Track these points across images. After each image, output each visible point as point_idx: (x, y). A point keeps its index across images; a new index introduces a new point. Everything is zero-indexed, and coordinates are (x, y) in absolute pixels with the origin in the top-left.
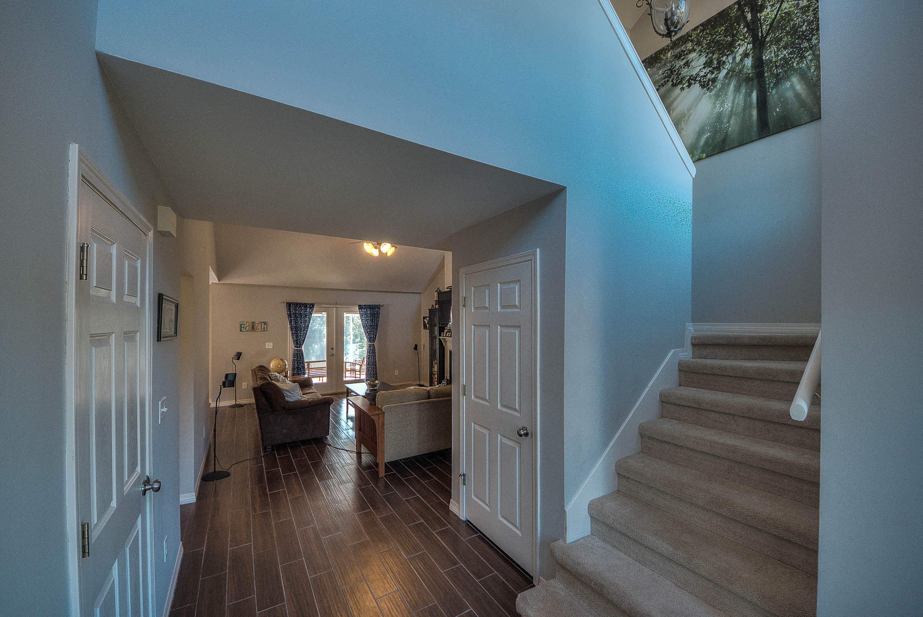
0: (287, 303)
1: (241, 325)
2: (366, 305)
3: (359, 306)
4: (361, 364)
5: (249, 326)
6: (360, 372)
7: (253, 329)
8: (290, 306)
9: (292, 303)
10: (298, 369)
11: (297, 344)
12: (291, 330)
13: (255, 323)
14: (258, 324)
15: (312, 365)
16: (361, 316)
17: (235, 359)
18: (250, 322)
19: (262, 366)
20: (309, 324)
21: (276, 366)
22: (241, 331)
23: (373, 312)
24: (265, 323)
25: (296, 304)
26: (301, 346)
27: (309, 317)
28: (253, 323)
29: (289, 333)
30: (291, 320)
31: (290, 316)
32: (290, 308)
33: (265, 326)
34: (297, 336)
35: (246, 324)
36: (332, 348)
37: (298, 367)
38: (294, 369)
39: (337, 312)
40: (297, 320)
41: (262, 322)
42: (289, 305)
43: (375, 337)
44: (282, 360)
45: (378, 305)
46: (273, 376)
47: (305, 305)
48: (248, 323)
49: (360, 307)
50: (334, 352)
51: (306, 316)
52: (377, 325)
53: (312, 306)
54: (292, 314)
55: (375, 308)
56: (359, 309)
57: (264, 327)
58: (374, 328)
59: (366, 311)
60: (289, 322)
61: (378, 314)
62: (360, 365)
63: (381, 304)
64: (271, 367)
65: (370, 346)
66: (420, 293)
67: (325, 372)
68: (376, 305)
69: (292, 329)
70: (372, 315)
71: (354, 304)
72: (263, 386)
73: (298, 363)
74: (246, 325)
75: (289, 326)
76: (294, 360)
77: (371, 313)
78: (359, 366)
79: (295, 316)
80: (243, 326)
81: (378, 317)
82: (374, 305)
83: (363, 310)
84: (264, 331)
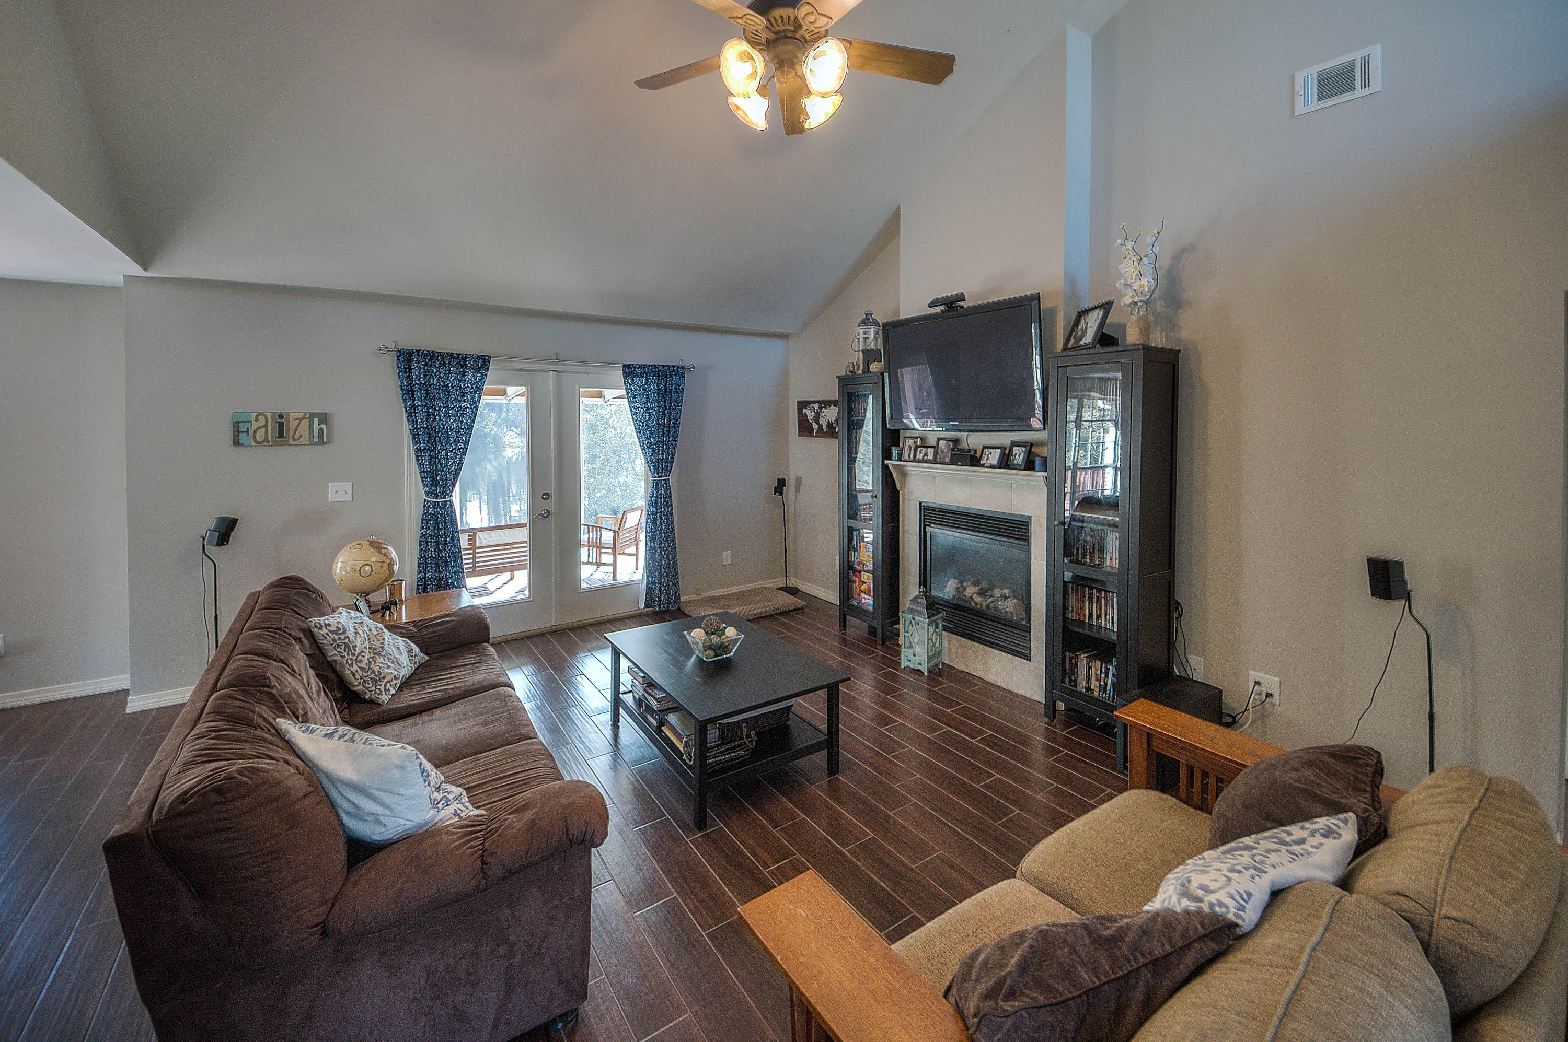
0: (400, 352)
1: (236, 425)
2: (645, 366)
3: (624, 366)
4: (617, 529)
5: (266, 426)
6: (614, 548)
7: (281, 435)
8: (409, 361)
9: (418, 351)
10: (438, 565)
11: (435, 483)
12: (414, 438)
13: (288, 419)
14: (301, 420)
15: (483, 539)
16: (632, 397)
17: (209, 543)
18: (269, 415)
19: (290, 578)
20: (473, 421)
21: (354, 570)
22: (236, 443)
23: (665, 386)
24: (324, 418)
25: (431, 357)
26: (447, 491)
27: (473, 397)
28: (281, 416)
29: (407, 448)
30: (413, 407)
31: (408, 392)
32: (410, 369)
33: (324, 427)
34: (433, 459)
35: (257, 420)
36: (547, 494)
37: (438, 558)
38: (426, 564)
39: (559, 386)
40: (434, 407)
41: (313, 415)
42: (406, 358)
43: (672, 458)
44: (377, 546)
45: (678, 367)
46: (324, 631)
47: (461, 360)
48: (261, 418)
49: (629, 371)
50: (552, 505)
51: (463, 394)
52: (676, 425)
53: (482, 363)
54: (416, 388)
55: (671, 376)
56: (625, 378)
57: (321, 429)
58: (669, 432)
59: (646, 383)
60: (405, 415)
61: (679, 391)
62: (614, 532)
63: (686, 364)
64: (338, 571)
65: (657, 485)
66: (784, 336)
67: (525, 553)
68: (673, 366)
69: (415, 435)
70: (664, 393)
71: (608, 363)
72: (184, 802)
73: (437, 544)
74: (255, 425)
75: (406, 427)
76: (423, 535)
77: (659, 389)
78: (612, 534)
79: (428, 394)
80: (243, 427)
81: (679, 403)
82: (668, 366)
83: (636, 380)
84: (321, 442)
